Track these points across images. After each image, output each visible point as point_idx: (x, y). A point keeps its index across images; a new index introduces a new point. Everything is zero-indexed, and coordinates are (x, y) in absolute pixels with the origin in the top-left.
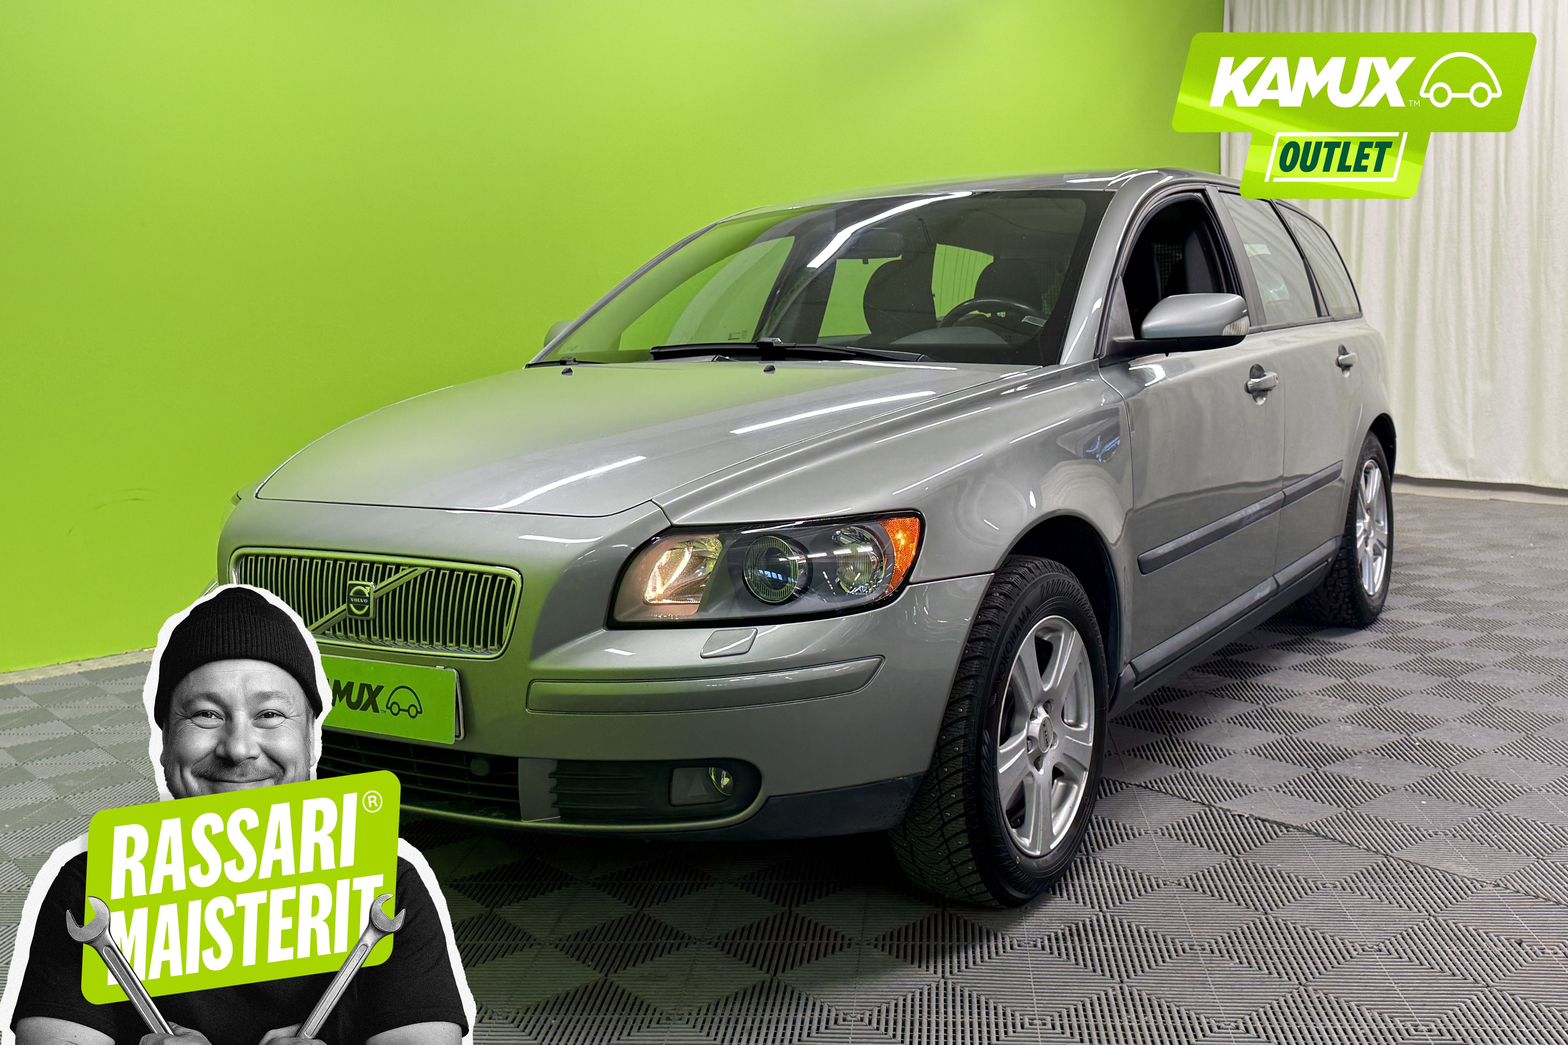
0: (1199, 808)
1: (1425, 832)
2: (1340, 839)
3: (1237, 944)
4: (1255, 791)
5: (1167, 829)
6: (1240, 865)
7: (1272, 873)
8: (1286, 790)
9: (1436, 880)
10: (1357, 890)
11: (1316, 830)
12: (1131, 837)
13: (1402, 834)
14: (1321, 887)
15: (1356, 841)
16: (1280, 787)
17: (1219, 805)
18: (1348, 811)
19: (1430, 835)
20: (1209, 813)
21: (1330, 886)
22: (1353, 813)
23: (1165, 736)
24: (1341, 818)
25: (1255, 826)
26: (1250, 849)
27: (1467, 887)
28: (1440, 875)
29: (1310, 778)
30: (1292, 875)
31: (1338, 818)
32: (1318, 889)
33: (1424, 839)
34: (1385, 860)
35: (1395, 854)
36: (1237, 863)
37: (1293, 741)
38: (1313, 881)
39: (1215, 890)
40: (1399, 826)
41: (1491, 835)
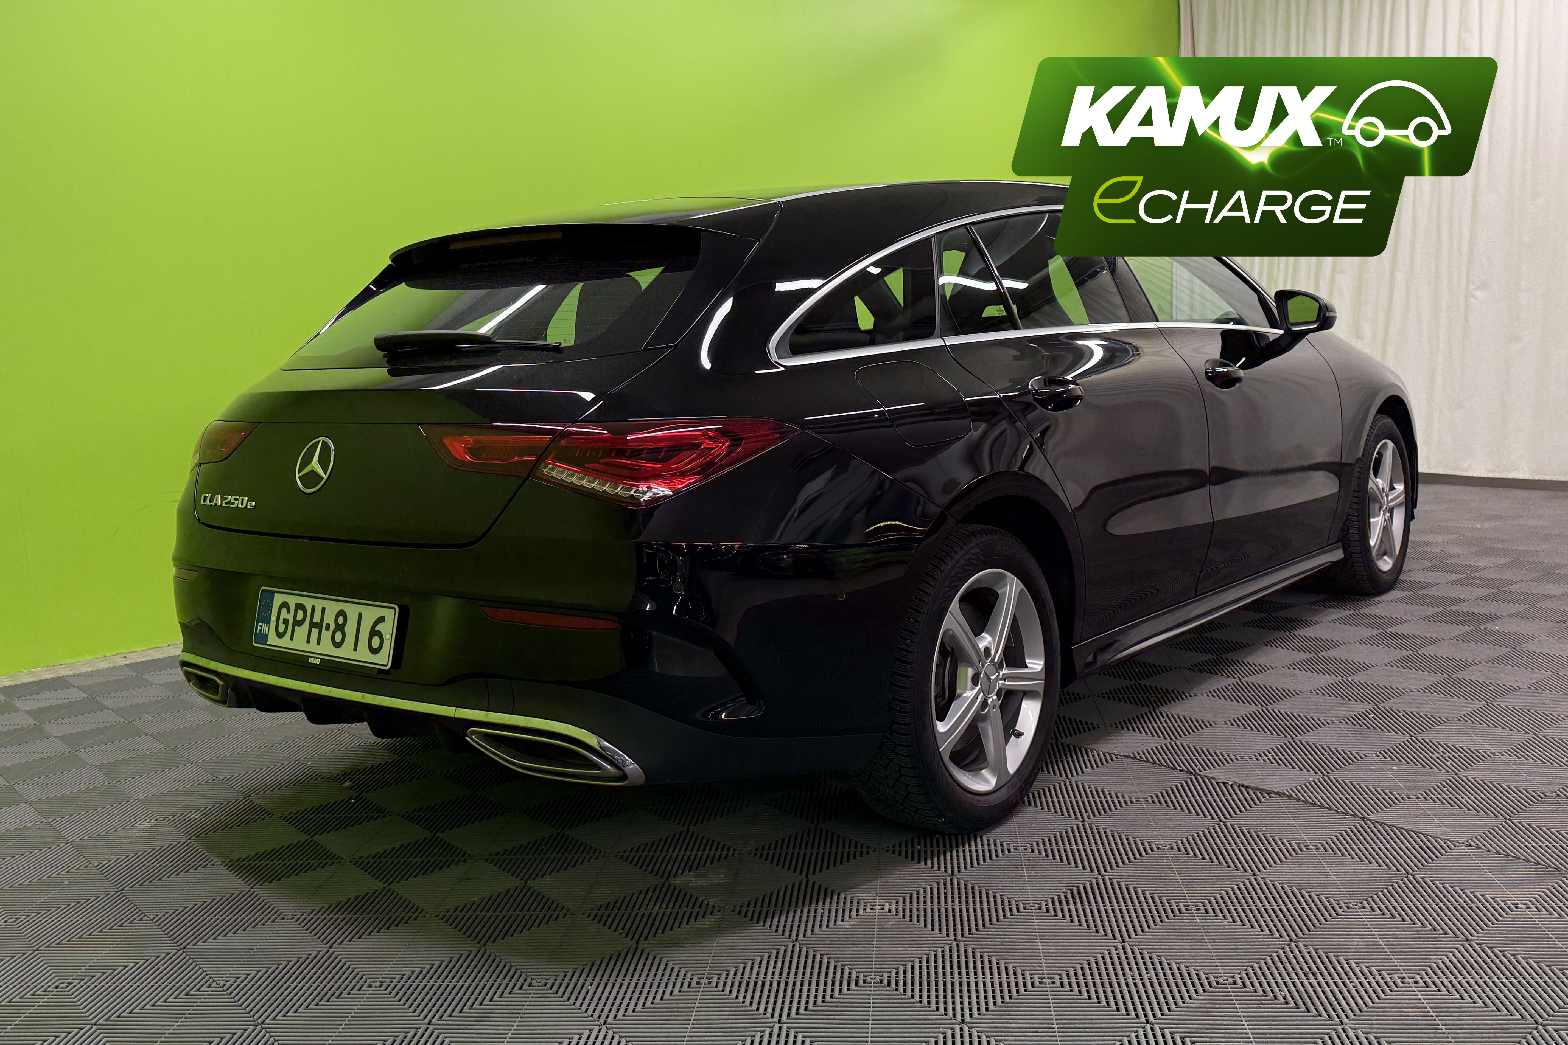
0: (1184, 777)
1: (1397, 796)
2: (1319, 804)
4: (1237, 760)
5: (1157, 797)
6: (1227, 830)
7: (1258, 836)
8: (1265, 758)
9: (1412, 840)
10: (1338, 851)
11: (1296, 795)
12: (1124, 805)
13: (1377, 798)
14: (1304, 849)
15: (1334, 805)
16: (1260, 756)
17: (1204, 773)
18: (1324, 776)
19: (1402, 799)
20: (1195, 781)
21: (1312, 847)
22: (1329, 779)
23: (1149, 710)
25: (1239, 793)
26: (1236, 815)
27: (1441, 846)
28: (1415, 836)
29: (1287, 747)
30: (1277, 838)
31: (1316, 784)
32: (1301, 851)
33: (1397, 803)
34: (1363, 822)
36: (1224, 828)
38: (1296, 844)
39: (1206, 854)
40: (1373, 790)
41: (1460, 798)
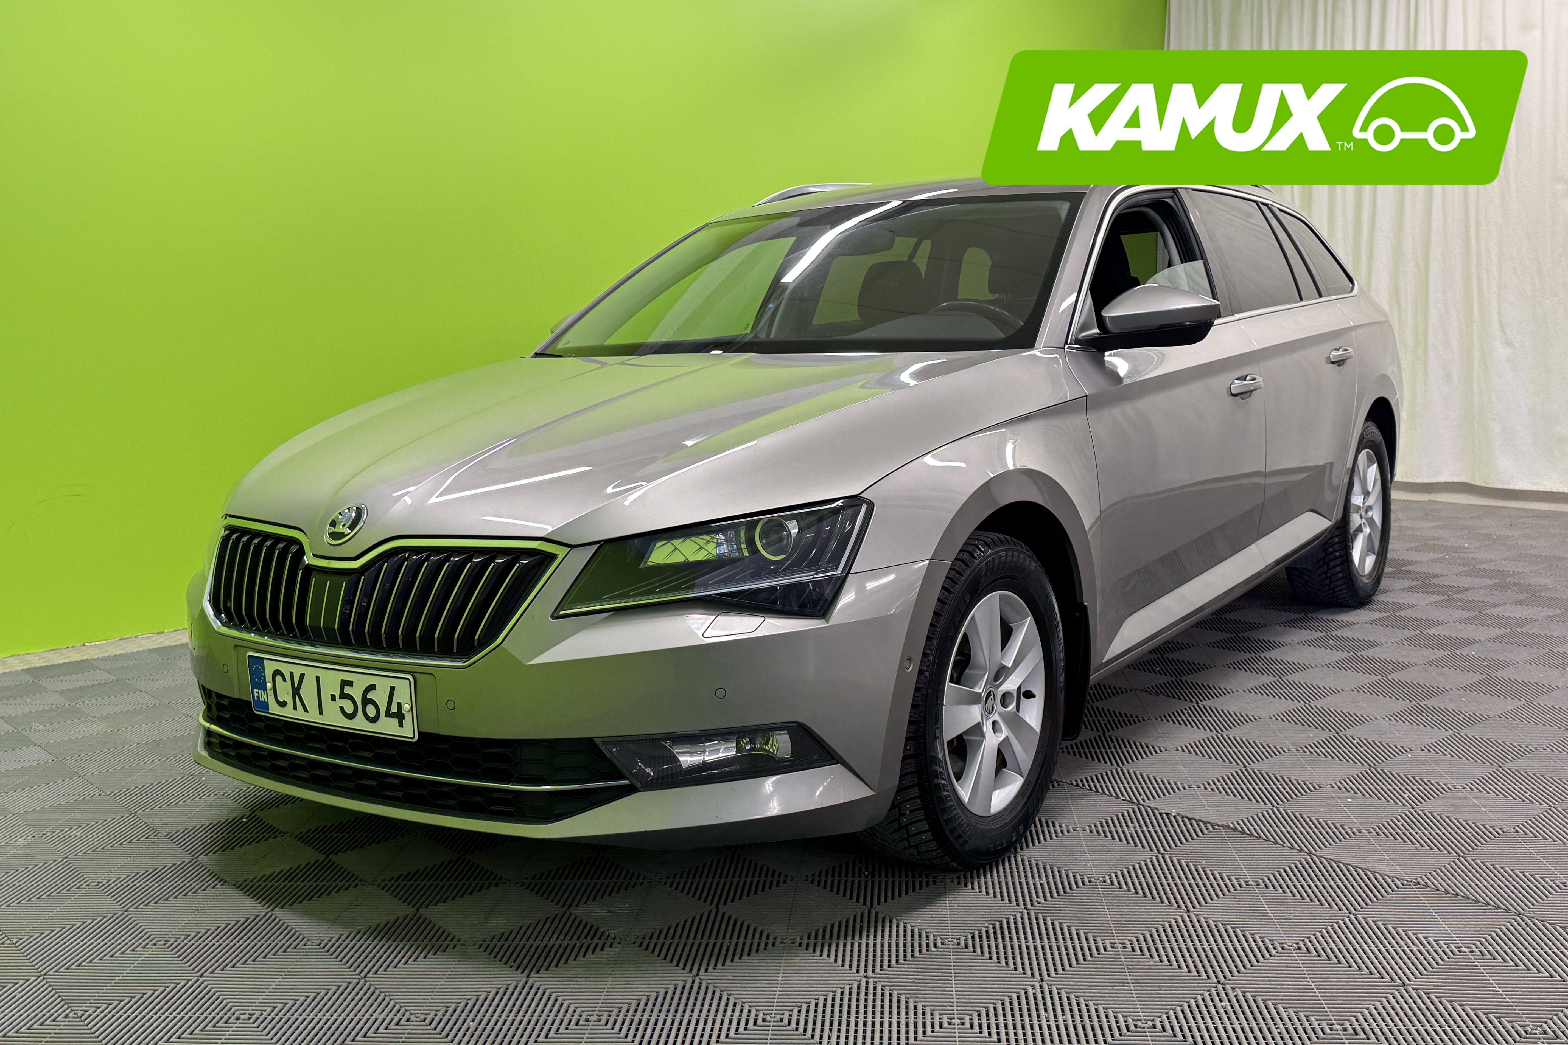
0: (1127, 806)
1: (1349, 830)
2: (1265, 837)
3: (1158, 941)
4: (1183, 787)
5: (1095, 825)
6: (1165, 862)
7: (1196, 870)
8: (1214, 786)
9: (1358, 878)
10: (1279, 887)
11: (1241, 828)
12: (1060, 833)
13: (1327, 832)
14: (1244, 884)
15: (1280, 839)
16: (1208, 783)
17: (1147, 803)
18: (1274, 808)
19: (1353, 833)
20: (1137, 811)
21: (1253, 883)
22: (1278, 811)
23: (1099, 734)
24: (1267, 816)
25: (1182, 824)
26: (1176, 846)
27: (1388, 885)
28: (1362, 873)
29: (1239, 776)
30: (1216, 873)
31: (1264, 816)
32: (1241, 887)
33: (1348, 837)
34: (1308, 857)
35: (1319, 852)
36: (1162, 860)
37: (1223, 738)
38: (1236, 879)
39: (1139, 888)
40: (1324, 824)
41: (1414, 833)
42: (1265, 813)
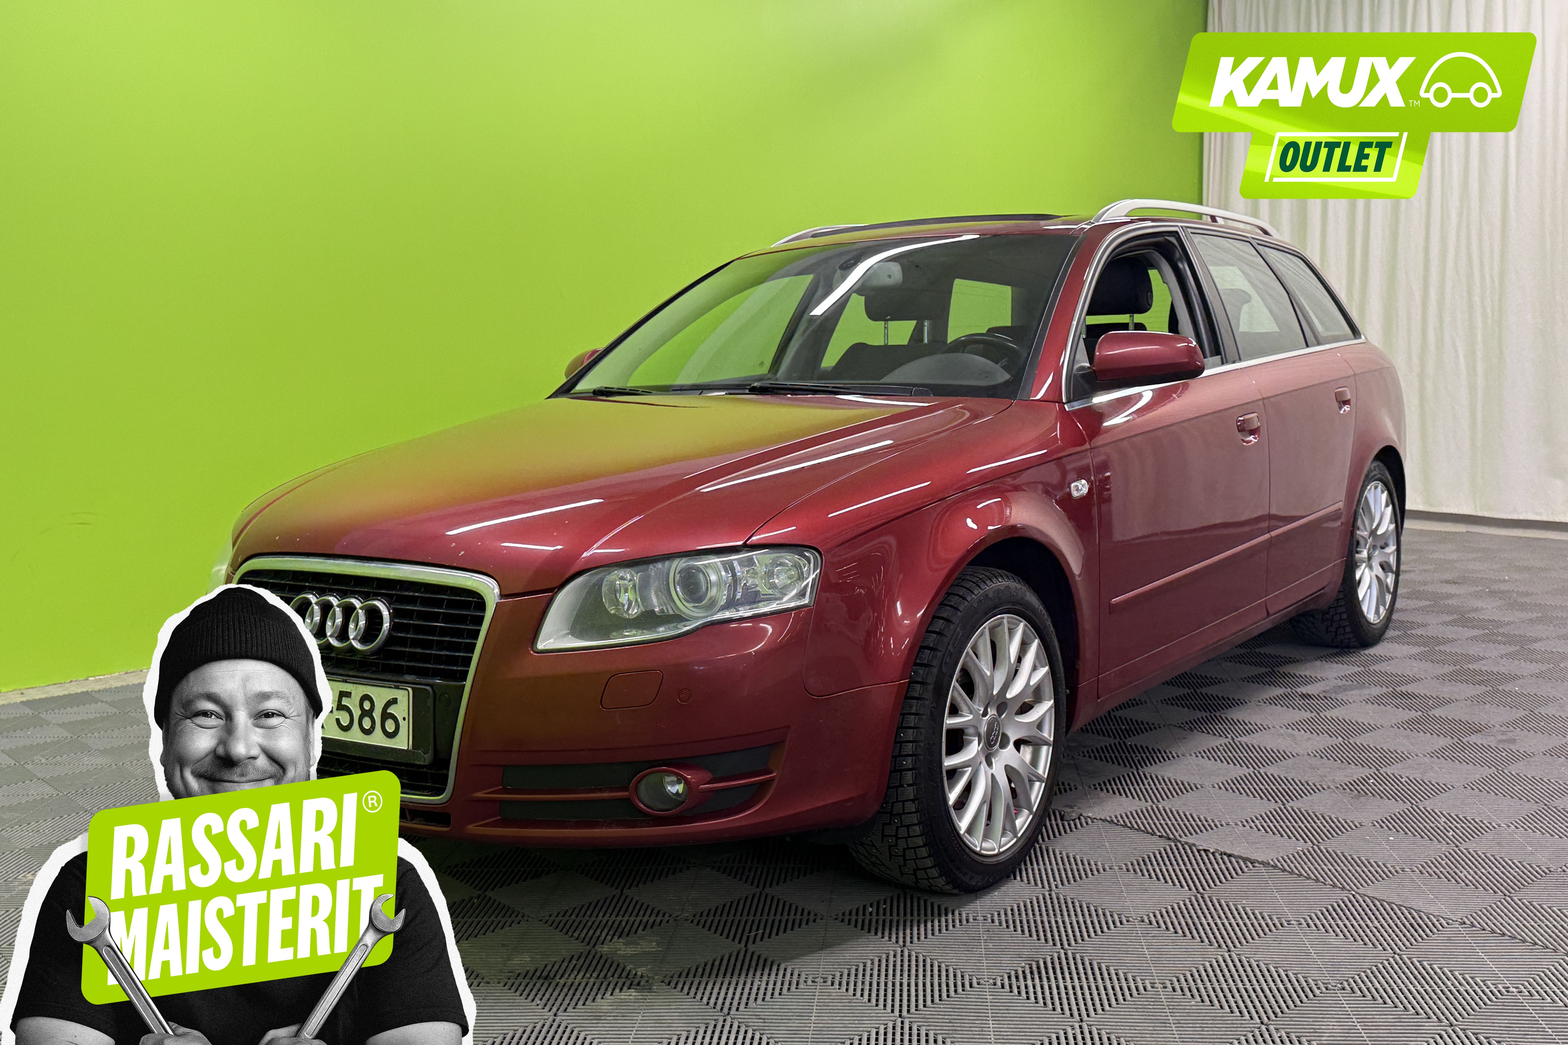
0: (1163, 842)
1: (1391, 869)
2: (1306, 875)
3: (1199, 981)
4: (1222, 825)
5: (1132, 864)
6: (1204, 901)
7: (1237, 910)
8: (1253, 825)
9: (1402, 917)
10: (1318, 926)
11: (1282, 865)
12: (1096, 873)
13: (1369, 871)
14: (1285, 924)
15: (1322, 876)
16: (1247, 821)
17: (1184, 839)
18: (1315, 847)
19: (1396, 871)
20: (1174, 848)
21: (1295, 923)
22: (1319, 849)
23: (1132, 770)
24: (1308, 854)
25: (1221, 862)
26: (1215, 885)
27: (1433, 924)
28: (1406, 912)
29: (1277, 813)
30: (1257, 911)
31: (1304, 854)
32: (1282, 926)
33: (1391, 875)
35: (1361, 890)
36: (1201, 900)
37: (1261, 775)
38: (1277, 918)
39: (1178, 928)
40: (1366, 862)
41: (1458, 872)
42: (1306, 851)
